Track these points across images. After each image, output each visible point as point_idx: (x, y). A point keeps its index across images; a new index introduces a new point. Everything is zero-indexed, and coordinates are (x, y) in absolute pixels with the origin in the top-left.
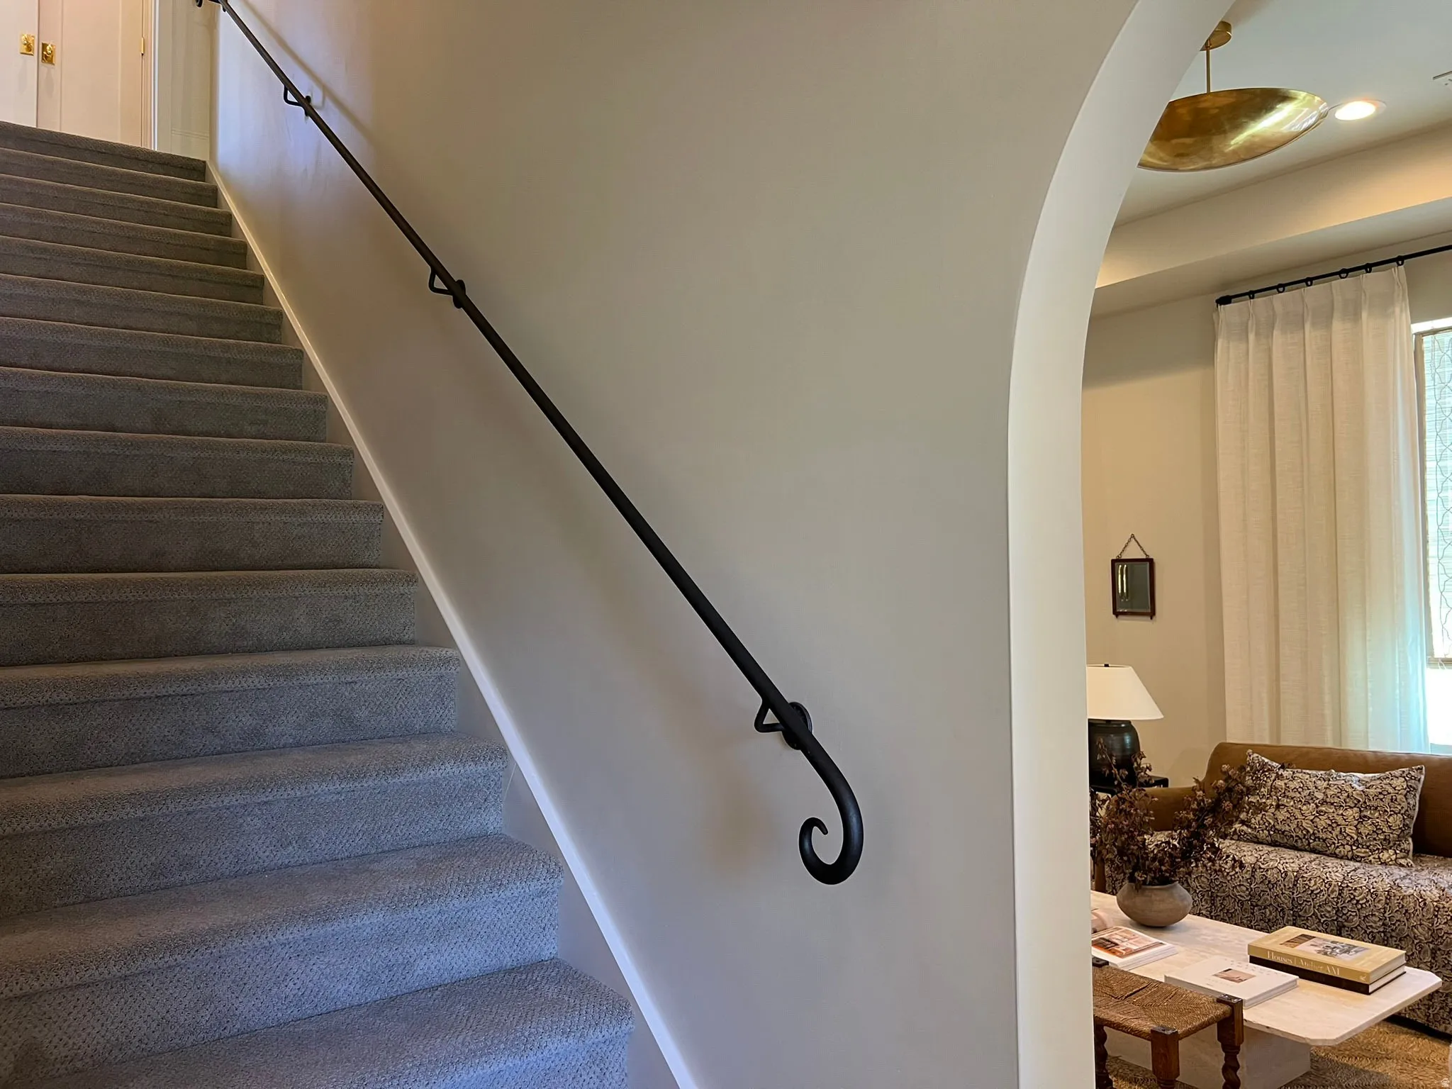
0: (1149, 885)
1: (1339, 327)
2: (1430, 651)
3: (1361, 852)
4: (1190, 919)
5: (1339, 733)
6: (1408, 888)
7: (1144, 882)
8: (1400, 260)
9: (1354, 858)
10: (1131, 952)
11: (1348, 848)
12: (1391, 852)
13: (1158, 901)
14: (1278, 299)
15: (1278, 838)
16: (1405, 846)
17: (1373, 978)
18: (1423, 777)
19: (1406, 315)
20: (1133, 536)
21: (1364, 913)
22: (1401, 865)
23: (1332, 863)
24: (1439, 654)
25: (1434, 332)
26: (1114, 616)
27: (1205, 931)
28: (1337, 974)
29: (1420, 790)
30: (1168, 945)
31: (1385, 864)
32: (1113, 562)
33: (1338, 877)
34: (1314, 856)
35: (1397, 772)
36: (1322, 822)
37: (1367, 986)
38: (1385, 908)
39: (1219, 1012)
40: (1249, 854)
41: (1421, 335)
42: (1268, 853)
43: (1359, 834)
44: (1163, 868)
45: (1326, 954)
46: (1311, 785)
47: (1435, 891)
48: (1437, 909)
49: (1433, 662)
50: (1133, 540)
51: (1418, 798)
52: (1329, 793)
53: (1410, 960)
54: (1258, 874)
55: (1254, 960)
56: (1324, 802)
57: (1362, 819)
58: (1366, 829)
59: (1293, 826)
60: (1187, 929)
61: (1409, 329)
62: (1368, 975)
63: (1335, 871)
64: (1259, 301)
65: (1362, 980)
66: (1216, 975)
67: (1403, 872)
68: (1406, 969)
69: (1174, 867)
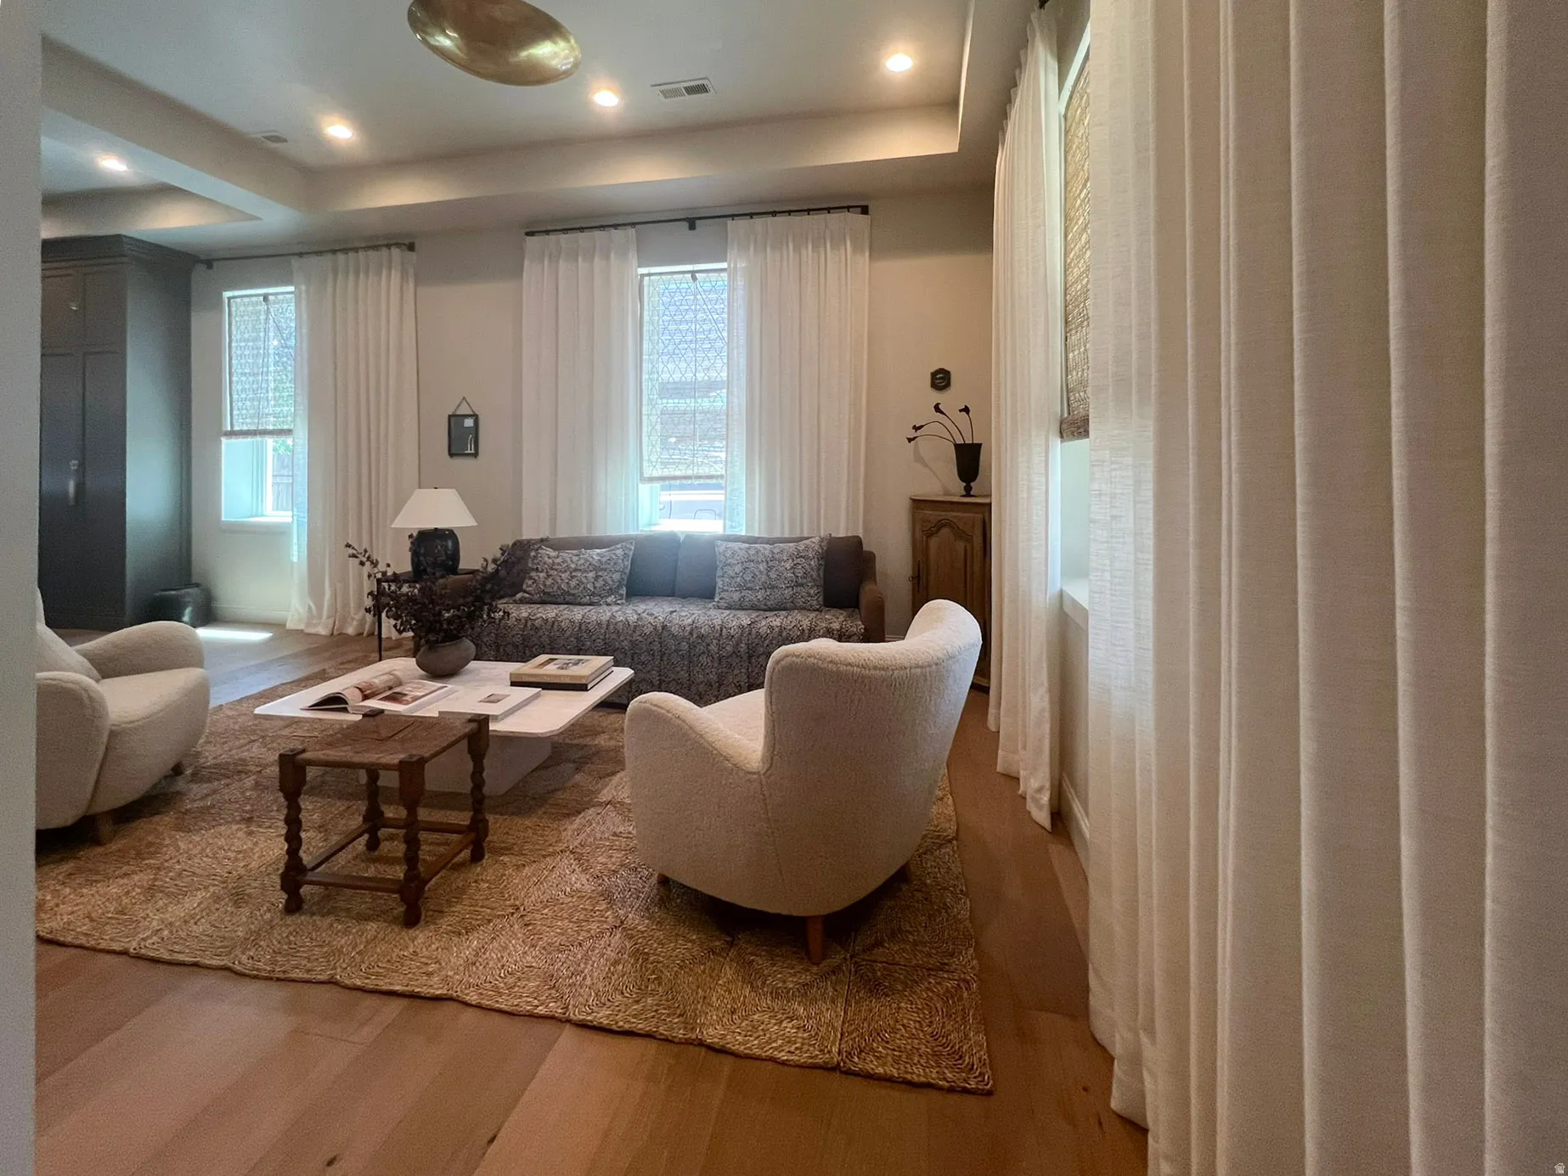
0: (441, 643)
1: (598, 262)
2: (642, 473)
3: (595, 599)
4: (473, 665)
5: (590, 527)
6: (620, 617)
7: (437, 642)
8: (633, 225)
9: (591, 604)
10: (416, 699)
11: (588, 597)
12: (613, 596)
13: (449, 653)
14: (563, 237)
15: (545, 598)
16: (620, 592)
17: (590, 679)
18: (633, 548)
19: (635, 262)
20: (464, 398)
21: (594, 637)
22: (619, 604)
23: (576, 609)
24: (646, 475)
25: (649, 275)
26: (448, 457)
27: (483, 671)
28: (568, 681)
29: (631, 556)
30: (450, 686)
31: (608, 605)
32: (449, 416)
33: (579, 617)
34: (566, 606)
35: (619, 546)
36: (573, 583)
37: (586, 685)
38: (605, 632)
39: (467, 730)
40: (524, 611)
41: (643, 276)
42: (538, 608)
43: (595, 588)
44: (452, 627)
45: (562, 669)
46: (568, 560)
47: (635, 616)
48: (635, 627)
49: (644, 480)
50: (464, 402)
51: (630, 562)
52: (579, 563)
53: (617, 663)
54: (529, 623)
55: (513, 684)
56: (576, 570)
57: (597, 578)
58: (600, 583)
59: (555, 588)
60: (471, 672)
61: (636, 270)
62: (588, 677)
63: (578, 613)
64: (552, 238)
65: (584, 682)
66: (480, 701)
67: (618, 608)
68: (614, 668)
69: (461, 627)
